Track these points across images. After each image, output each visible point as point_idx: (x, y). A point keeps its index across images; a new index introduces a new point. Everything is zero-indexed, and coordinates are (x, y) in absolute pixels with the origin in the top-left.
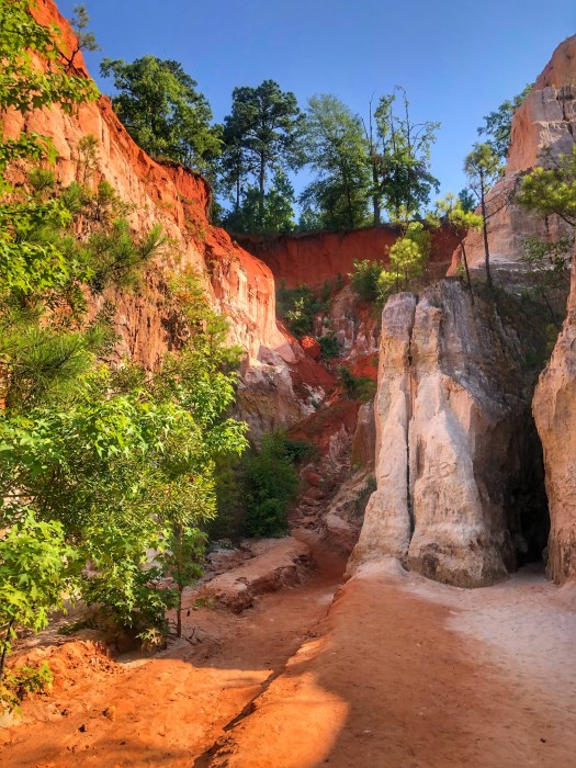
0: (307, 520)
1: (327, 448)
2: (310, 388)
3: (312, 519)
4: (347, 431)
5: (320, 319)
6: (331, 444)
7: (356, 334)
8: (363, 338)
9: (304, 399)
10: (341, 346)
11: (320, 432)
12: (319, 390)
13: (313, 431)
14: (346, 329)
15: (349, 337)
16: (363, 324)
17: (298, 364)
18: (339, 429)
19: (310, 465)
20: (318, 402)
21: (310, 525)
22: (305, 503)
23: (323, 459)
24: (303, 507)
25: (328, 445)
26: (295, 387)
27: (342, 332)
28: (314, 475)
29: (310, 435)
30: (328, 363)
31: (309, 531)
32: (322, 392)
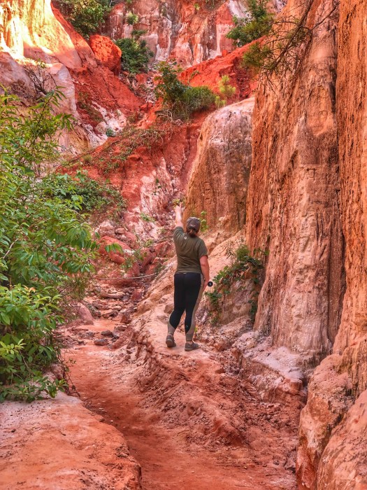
0: (99, 326)
1: (136, 197)
2: (103, 111)
3: (111, 326)
4: (170, 172)
5: (119, 13)
6: (143, 189)
7: (174, 40)
8: (185, 46)
9: (94, 125)
10: (152, 55)
11: (123, 169)
12: (117, 116)
13: (111, 167)
14: (160, 32)
15: (162, 44)
16: (185, 25)
17: (84, 73)
18: (156, 166)
19: (107, 224)
20: (115, 133)
21: (106, 340)
22: (94, 292)
23: (130, 215)
24: (90, 300)
25: (138, 190)
26: (79, 104)
27: (154, 35)
28: (111, 241)
29: (105, 173)
30: (131, 78)
31: (105, 354)
32: (123, 118)
